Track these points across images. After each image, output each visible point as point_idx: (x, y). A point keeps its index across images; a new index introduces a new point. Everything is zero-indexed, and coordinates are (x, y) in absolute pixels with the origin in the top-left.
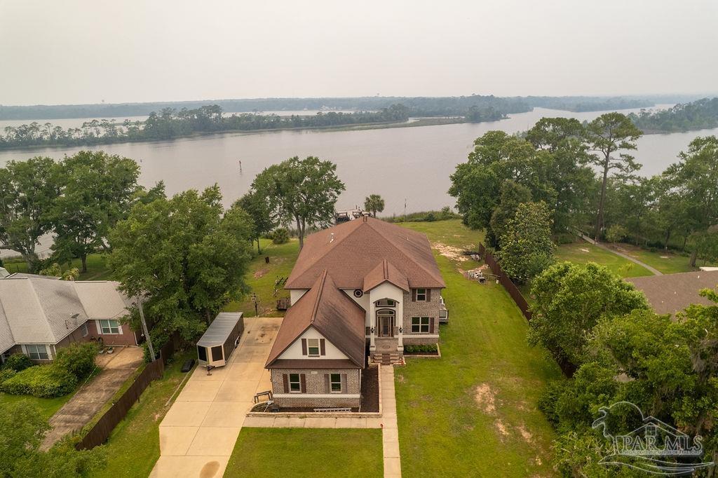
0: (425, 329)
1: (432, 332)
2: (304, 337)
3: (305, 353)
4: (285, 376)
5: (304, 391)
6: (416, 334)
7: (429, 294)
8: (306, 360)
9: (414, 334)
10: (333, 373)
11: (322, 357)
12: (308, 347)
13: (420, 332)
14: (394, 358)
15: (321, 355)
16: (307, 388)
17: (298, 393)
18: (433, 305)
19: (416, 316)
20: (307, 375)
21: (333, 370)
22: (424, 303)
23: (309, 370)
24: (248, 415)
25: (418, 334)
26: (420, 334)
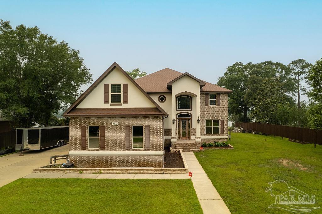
0: (216, 131)
1: (222, 133)
2: (105, 81)
3: (106, 101)
4: (83, 128)
5: (103, 148)
6: (210, 135)
7: (219, 99)
8: (107, 109)
9: (208, 135)
10: (135, 125)
11: (124, 106)
12: (110, 94)
13: (212, 133)
14: (193, 147)
15: (123, 103)
16: (106, 144)
17: (97, 150)
18: (223, 108)
19: (209, 118)
20: (108, 127)
21: (135, 121)
22: (215, 107)
23: (110, 121)
24: (35, 170)
25: (211, 135)
26: (213, 135)
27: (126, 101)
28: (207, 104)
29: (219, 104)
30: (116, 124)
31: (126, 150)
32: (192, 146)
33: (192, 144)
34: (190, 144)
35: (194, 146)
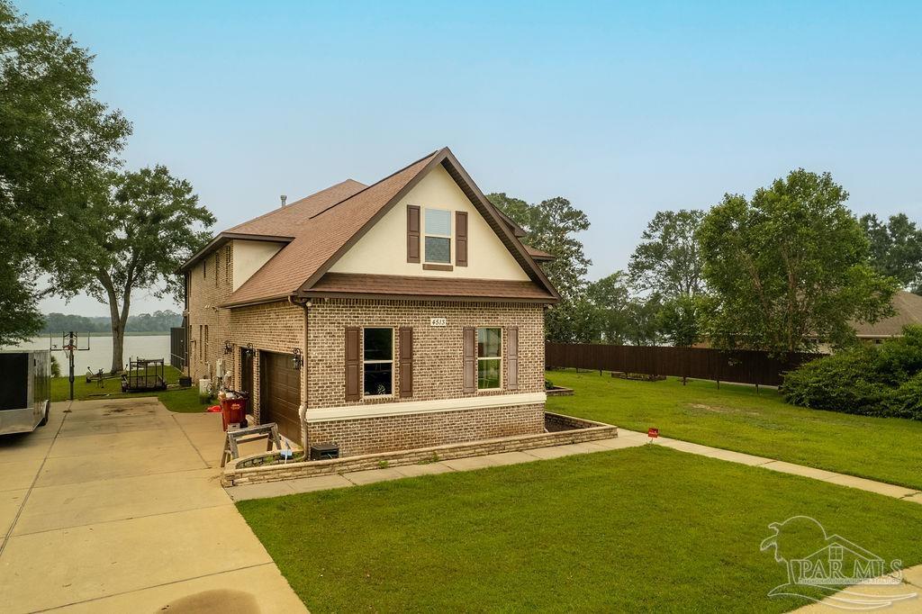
3: (413, 257)
4: (351, 335)
5: (407, 392)
10: (485, 325)
11: (459, 273)
12: (423, 235)
15: (456, 265)
16: (415, 379)
17: (389, 401)
20: (419, 330)
23: (424, 313)
27: (462, 261)
30: (439, 321)
31: (465, 394)
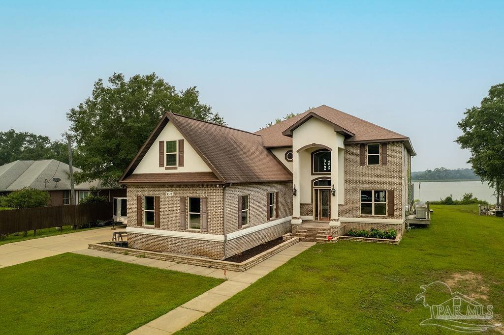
0: (380, 210)
1: (391, 215)
4: (139, 199)
5: (157, 225)
6: (367, 217)
7: (385, 154)
8: (162, 174)
9: (364, 217)
10: (191, 196)
11: (180, 170)
12: (165, 154)
13: (373, 214)
14: (323, 235)
15: (179, 166)
16: (161, 220)
17: (152, 228)
18: (392, 170)
19: (366, 188)
20: (162, 198)
21: (191, 190)
22: (378, 168)
23: (164, 190)
24: (90, 245)
25: (370, 217)
26: (374, 217)
27: (181, 164)
28: (362, 163)
29: (385, 163)
30: (171, 194)
31: (181, 230)
32: (322, 233)
33: (324, 230)
34: (320, 229)
35: (325, 234)
